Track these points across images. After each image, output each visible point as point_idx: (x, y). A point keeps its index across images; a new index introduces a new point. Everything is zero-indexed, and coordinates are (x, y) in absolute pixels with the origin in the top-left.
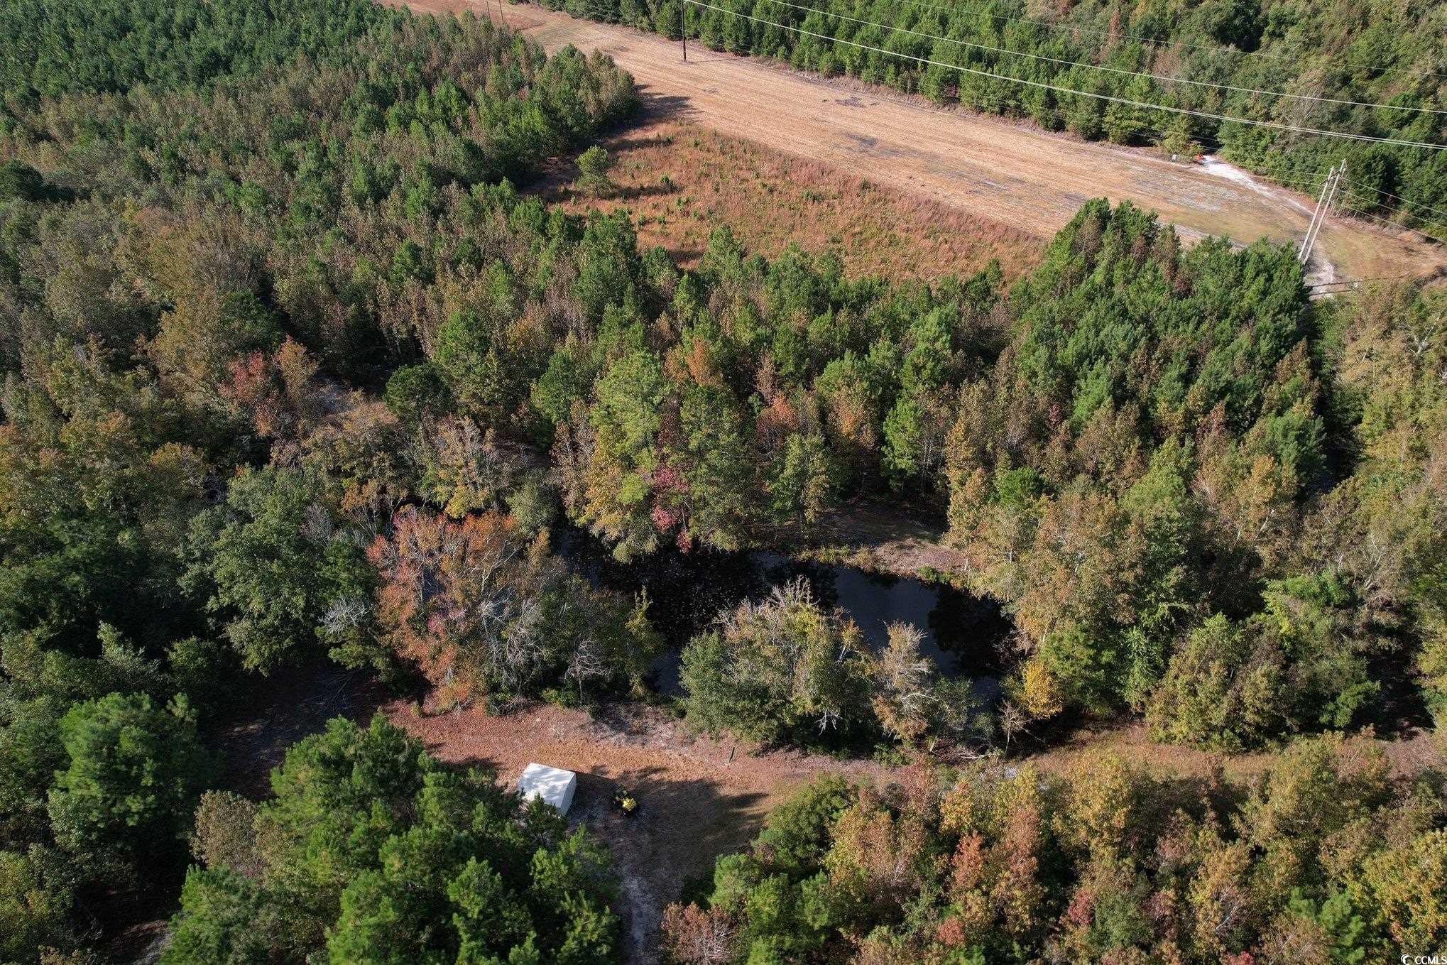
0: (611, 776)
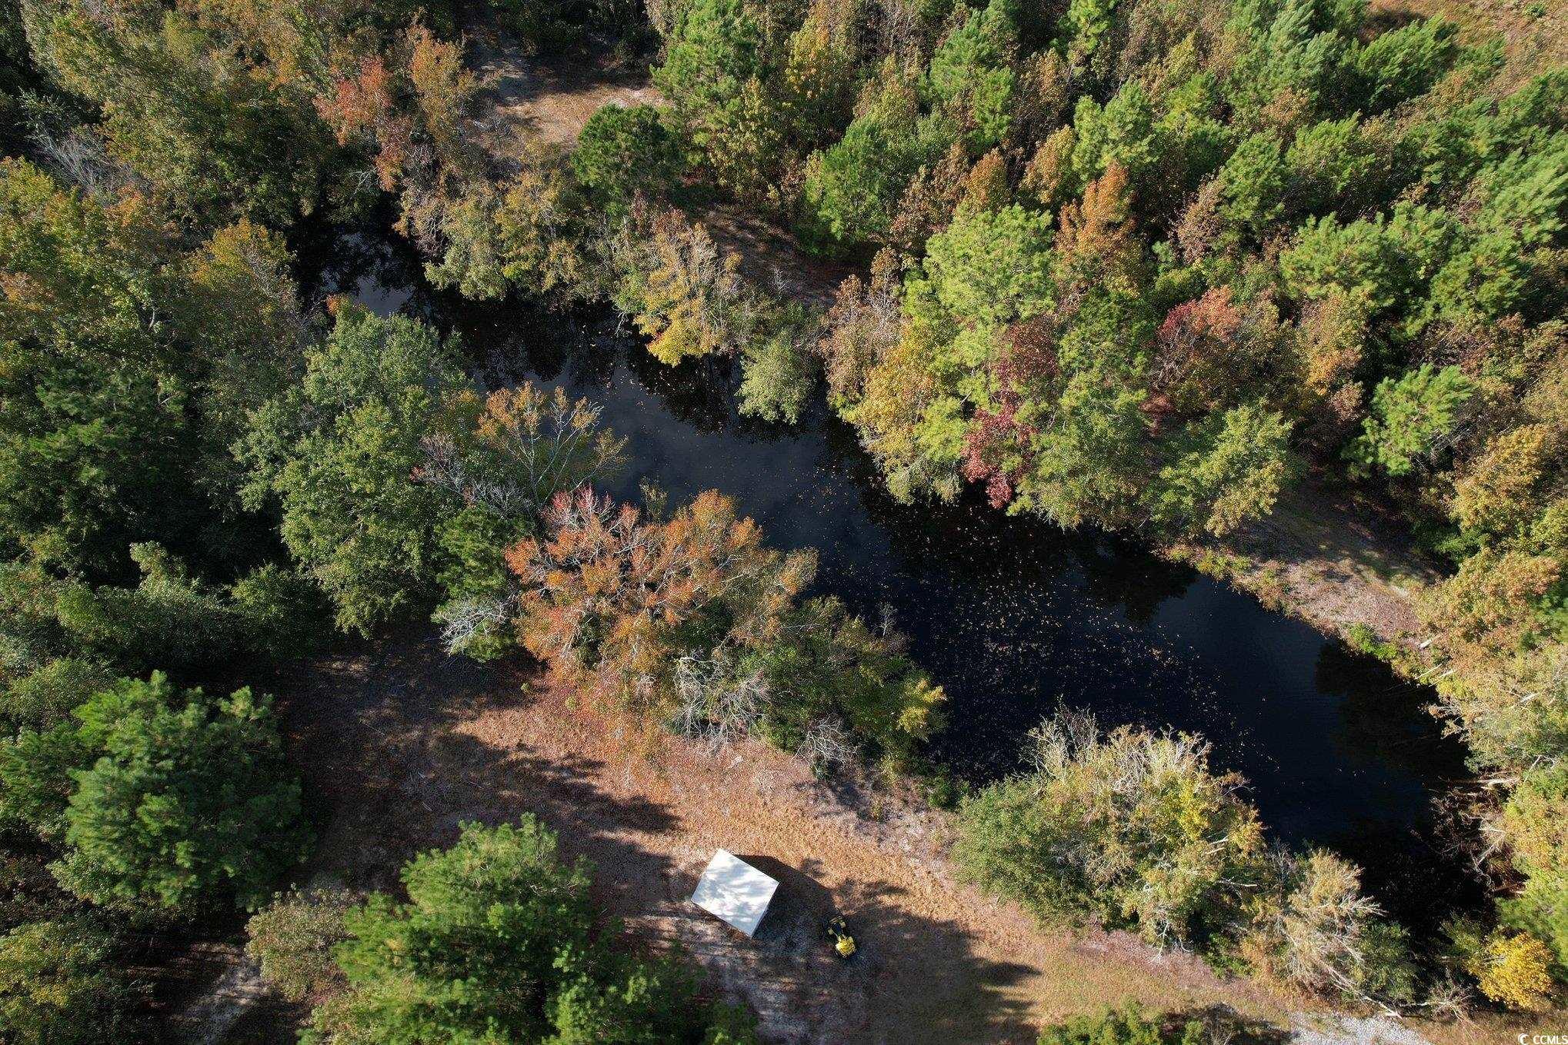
0: (827, 882)
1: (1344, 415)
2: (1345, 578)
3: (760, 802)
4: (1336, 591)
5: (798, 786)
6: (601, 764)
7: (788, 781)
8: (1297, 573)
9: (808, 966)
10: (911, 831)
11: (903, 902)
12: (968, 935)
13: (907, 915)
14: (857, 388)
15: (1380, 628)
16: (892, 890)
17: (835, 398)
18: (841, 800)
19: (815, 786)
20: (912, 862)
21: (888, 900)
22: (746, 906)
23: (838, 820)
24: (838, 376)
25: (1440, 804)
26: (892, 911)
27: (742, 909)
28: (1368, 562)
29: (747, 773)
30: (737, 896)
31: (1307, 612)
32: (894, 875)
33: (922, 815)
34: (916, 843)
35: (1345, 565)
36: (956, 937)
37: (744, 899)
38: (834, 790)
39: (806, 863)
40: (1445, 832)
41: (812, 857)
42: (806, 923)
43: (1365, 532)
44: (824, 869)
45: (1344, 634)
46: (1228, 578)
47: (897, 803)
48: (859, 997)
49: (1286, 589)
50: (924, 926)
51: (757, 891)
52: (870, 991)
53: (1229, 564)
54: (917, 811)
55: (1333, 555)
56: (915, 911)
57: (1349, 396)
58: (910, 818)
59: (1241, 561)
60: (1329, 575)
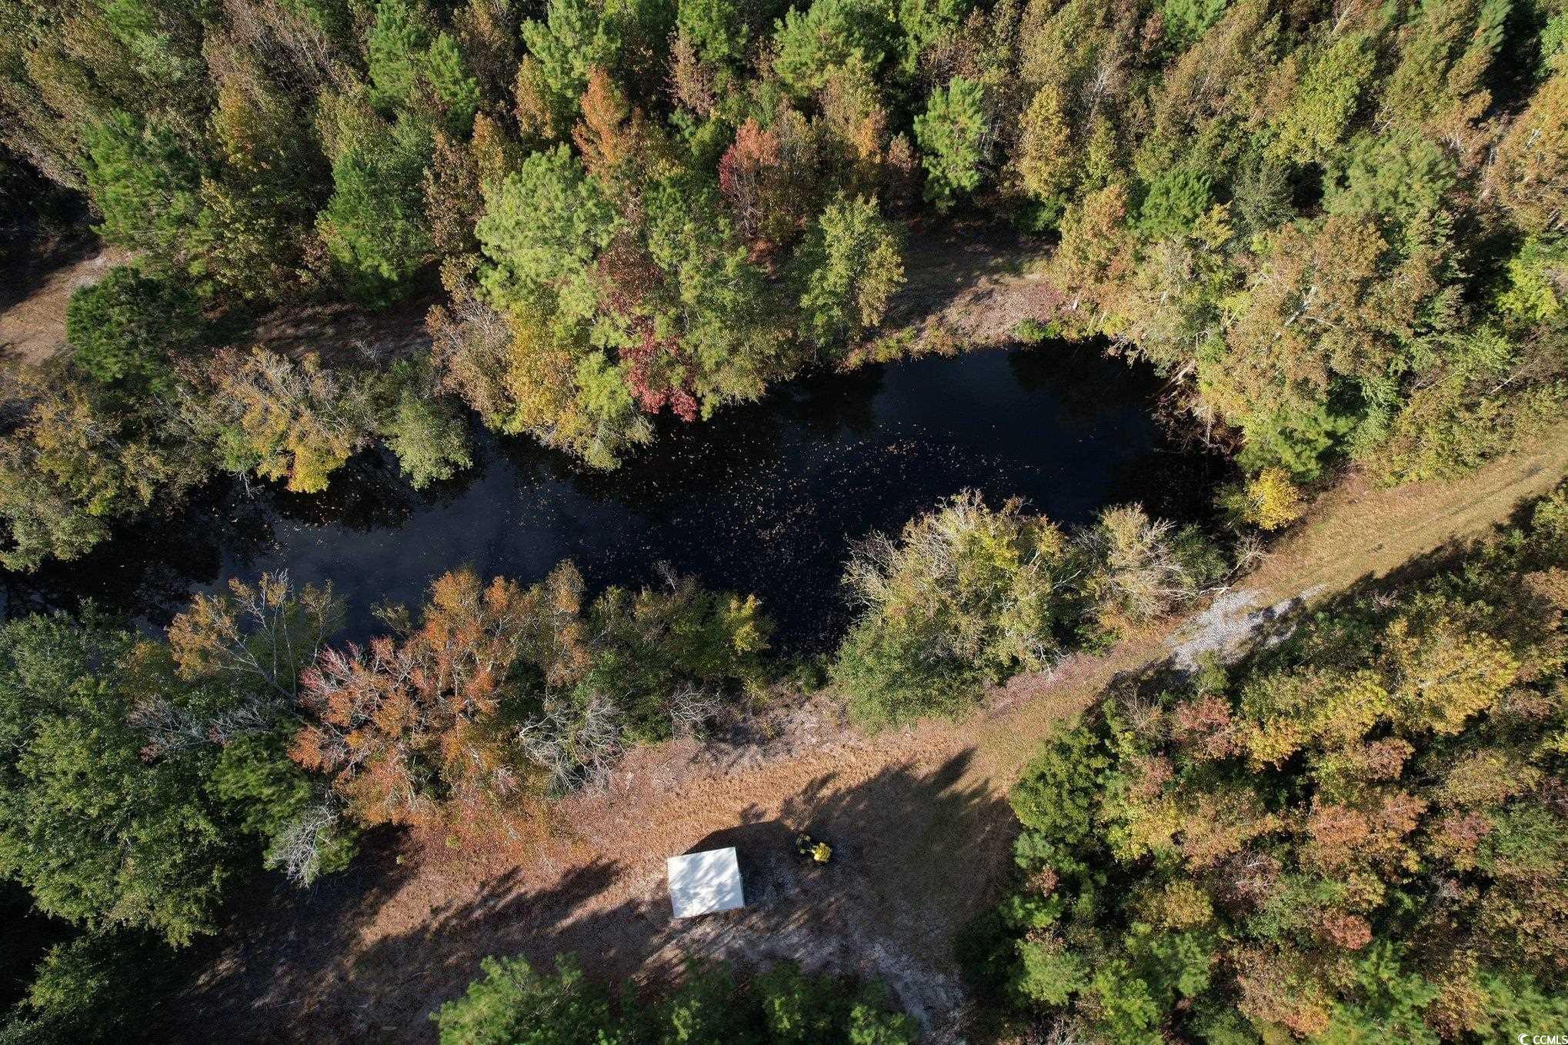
0: (770, 817)
1: (907, 166)
2: (990, 293)
3: (673, 796)
4: (990, 308)
5: (694, 760)
6: (516, 870)
7: (682, 762)
8: (953, 313)
9: (805, 892)
10: (807, 726)
11: (840, 784)
12: (906, 768)
13: (850, 791)
14: (505, 399)
15: (1038, 314)
16: (824, 781)
17: (492, 420)
18: (736, 744)
19: (708, 749)
20: (826, 749)
21: (826, 792)
22: (721, 886)
23: (746, 761)
24: (481, 398)
25: (1160, 416)
26: (836, 797)
27: (720, 890)
28: (996, 270)
29: (644, 781)
30: (708, 884)
31: (979, 339)
32: (818, 769)
33: (807, 706)
34: (818, 731)
35: (983, 283)
36: (896, 779)
37: (715, 882)
38: (724, 740)
39: (744, 814)
40: (1175, 434)
41: (745, 806)
42: (779, 860)
43: (981, 248)
44: (761, 807)
45: (1017, 337)
46: (906, 353)
47: (781, 712)
48: (861, 884)
49: (953, 331)
50: (868, 789)
51: (720, 867)
52: (864, 871)
53: (899, 341)
54: (801, 706)
55: (969, 282)
56: (854, 784)
57: (900, 148)
58: (799, 715)
59: (906, 333)
60: (977, 298)
